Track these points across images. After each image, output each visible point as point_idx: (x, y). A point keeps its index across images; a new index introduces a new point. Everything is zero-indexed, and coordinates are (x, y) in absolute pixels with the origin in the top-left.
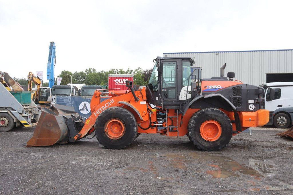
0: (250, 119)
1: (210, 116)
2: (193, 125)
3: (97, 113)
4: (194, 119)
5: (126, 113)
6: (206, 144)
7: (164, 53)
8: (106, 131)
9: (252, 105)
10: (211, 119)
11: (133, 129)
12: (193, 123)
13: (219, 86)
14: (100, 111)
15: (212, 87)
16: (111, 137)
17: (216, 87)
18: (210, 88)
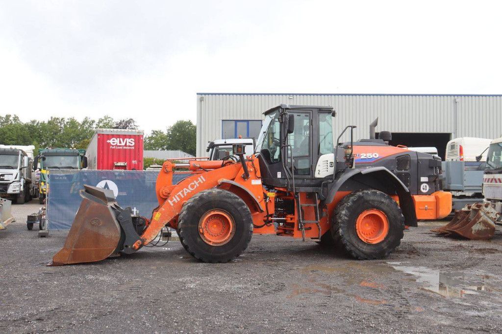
0: (426, 206)
1: (371, 202)
2: (346, 218)
3: (175, 200)
4: (348, 208)
5: (236, 200)
6: (365, 249)
7: (197, 94)
8: (201, 231)
9: (425, 184)
10: (373, 207)
11: (249, 227)
12: (345, 215)
13: (375, 155)
14: (179, 196)
15: (365, 155)
16: (210, 241)
17: (371, 157)
18: (362, 157)
